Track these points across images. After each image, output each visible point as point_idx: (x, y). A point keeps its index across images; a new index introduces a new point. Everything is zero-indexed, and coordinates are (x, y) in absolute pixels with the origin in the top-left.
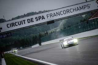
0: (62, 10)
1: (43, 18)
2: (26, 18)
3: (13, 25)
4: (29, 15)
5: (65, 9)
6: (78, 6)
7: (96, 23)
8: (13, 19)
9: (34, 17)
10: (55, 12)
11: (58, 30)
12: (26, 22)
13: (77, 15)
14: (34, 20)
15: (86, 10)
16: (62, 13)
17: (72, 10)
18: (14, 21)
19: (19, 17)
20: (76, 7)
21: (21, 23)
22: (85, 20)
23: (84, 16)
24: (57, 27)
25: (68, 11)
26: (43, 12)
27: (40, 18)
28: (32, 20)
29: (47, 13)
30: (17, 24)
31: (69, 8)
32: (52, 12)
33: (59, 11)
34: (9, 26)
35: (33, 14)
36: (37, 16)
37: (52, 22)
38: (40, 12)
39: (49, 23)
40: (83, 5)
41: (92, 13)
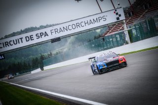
0: (71, 23)
1: (46, 34)
2: (24, 36)
3: (7, 44)
5: (75, 22)
7: (114, 40)
9: (34, 33)
10: (61, 26)
12: (24, 40)
13: (89, 30)
14: (35, 37)
15: (102, 23)
16: (70, 28)
17: (83, 24)
18: (8, 40)
19: (14, 35)
20: (88, 19)
21: (17, 42)
22: (100, 36)
25: (78, 25)
26: (45, 27)
27: (42, 34)
29: (51, 28)
30: (12, 43)
31: (79, 21)
32: (58, 27)
33: (67, 25)
34: (2, 46)
35: (32, 29)
36: (39, 32)
38: (42, 27)
40: (97, 16)
41: (109, 27)
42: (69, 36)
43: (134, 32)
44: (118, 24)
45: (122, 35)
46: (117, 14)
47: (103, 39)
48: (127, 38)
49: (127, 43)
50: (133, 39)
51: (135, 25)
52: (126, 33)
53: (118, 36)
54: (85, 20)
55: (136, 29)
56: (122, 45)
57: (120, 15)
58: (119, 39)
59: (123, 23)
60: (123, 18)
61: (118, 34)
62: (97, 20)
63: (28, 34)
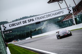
0: (45, 15)
1: (33, 20)
3: (13, 25)
4: (23, 18)
6: (56, 12)
7: (68, 23)
10: (41, 16)
12: (22, 23)
13: (55, 18)
14: (27, 21)
15: (61, 14)
16: (45, 17)
17: (52, 15)
18: (14, 23)
19: (17, 20)
21: (18, 24)
22: (60, 21)
23: (59, 18)
25: (49, 16)
26: (33, 16)
27: (31, 20)
28: (25, 22)
29: (35, 17)
30: (16, 24)
31: (50, 14)
32: (39, 16)
35: (26, 18)
36: (29, 19)
37: (39, 23)
38: (31, 16)
40: (59, 11)
41: (65, 16)
42: (45, 21)
43: (78, 19)
44: (70, 15)
45: (71, 20)
46: (69, 10)
47: (62, 23)
49: (74, 25)
51: (78, 16)
52: (74, 19)
53: (69, 21)
54: (53, 13)
55: (78, 17)
58: (70, 22)
59: (72, 15)
60: (72, 12)
62: (59, 13)
63: (24, 20)
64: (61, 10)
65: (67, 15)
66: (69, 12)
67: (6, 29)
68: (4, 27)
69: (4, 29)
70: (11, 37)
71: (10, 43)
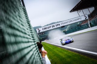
0: (68, 21)
1: (59, 25)
2: (51, 25)
3: (45, 28)
4: (52, 24)
5: (70, 20)
6: (76, 18)
7: (85, 26)
8: (45, 26)
9: (55, 24)
10: (65, 22)
11: (66, 30)
12: (51, 27)
13: (75, 23)
14: (55, 26)
15: (80, 20)
16: (68, 22)
17: (73, 21)
18: (46, 27)
19: (48, 25)
20: (75, 19)
21: (49, 28)
22: (79, 25)
23: (78, 23)
24: (66, 28)
25: (71, 21)
26: (59, 22)
27: (58, 25)
28: (54, 26)
29: (61, 22)
30: (47, 28)
31: (71, 20)
32: (64, 22)
33: (67, 21)
34: (43, 29)
35: (54, 23)
36: (57, 24)
37: (63, 27)
38: (58, 22)
39: (62, 27)
40: (78, 18)
41: (82, 22)
42: (68, 25)
43: (92, 23)
44: (86, 21)
45: (87, 24)
46: (85, 17)
47: (81, 26)
48: (89, 26)
49: (89, 27)
50: (92, 26)
51: (92, 21)
52: (89, 24)
53: (86, 25)
54: (74, 19)
55: (93, 22)
56: (87, 28)
57: (86, 17)
58: (86, 26)
59: (88, 20)
60: (87, 18)
61: (86, 24)
62: (78, 19)
63: (53, 25)
64: (79, 17)
65: (84, 21)
66: (86, 18)
67: (40, 32)
68: (39, 30)
69: (39, 32)
70: (44, 37)
71: (43, 41)
